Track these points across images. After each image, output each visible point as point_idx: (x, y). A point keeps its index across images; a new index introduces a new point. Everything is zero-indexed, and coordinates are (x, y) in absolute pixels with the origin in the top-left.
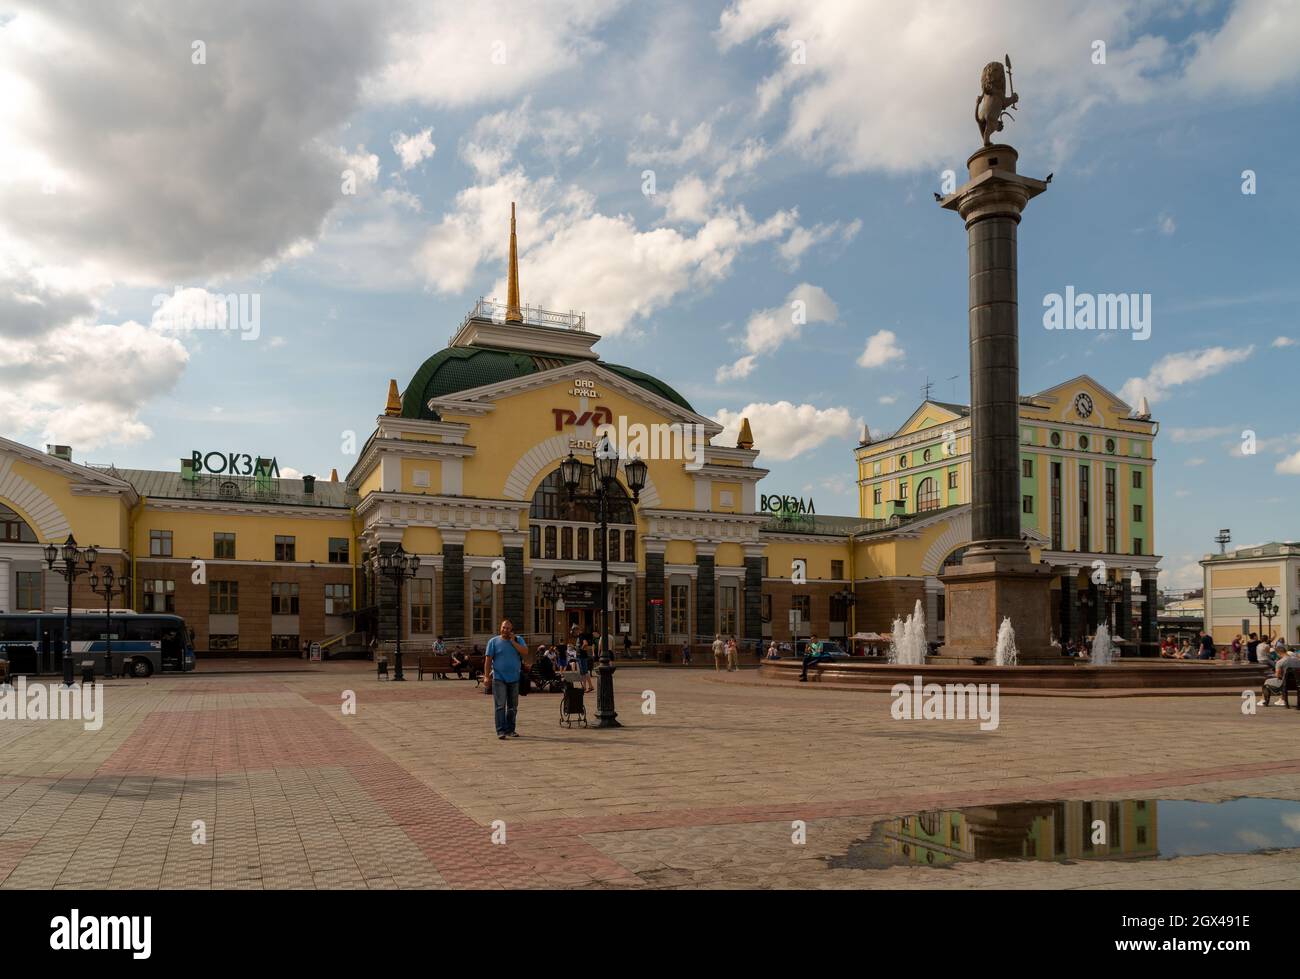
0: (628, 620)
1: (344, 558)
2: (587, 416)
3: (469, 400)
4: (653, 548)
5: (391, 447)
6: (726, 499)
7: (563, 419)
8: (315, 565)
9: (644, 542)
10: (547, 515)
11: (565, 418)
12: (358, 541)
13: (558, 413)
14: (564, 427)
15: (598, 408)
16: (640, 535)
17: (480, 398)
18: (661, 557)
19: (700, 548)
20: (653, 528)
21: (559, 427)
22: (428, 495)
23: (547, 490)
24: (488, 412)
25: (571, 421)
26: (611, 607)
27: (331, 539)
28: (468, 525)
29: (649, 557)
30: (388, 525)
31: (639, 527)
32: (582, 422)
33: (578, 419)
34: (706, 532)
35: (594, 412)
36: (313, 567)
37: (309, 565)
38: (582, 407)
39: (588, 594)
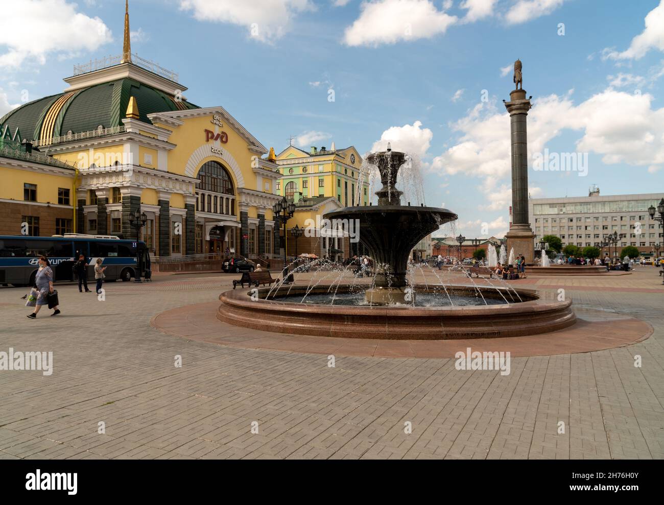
0: (232, 247)
1: (67, 202)
2: (218, 135)
3: (172, 117)
4: (244, 209)
5: (137, 138)
6: (267, 186)
7: (210, 136)
8: (51, 205)
9: (241, 206)
10: (201, 188)
11: (210, 135)
12: (77, 191)
13: (207, 132)
14: (210, 140)
15: (223, 133)
16: (238, 202)
17: (177, 117)
18: (246, 214)
19: (261, 211)
20: (243, 199)
21: (208, 140)
22: (157, 170)
23: (201, 173)
24: (179, 125)
25: (212, 138)
26: (227, 239)
27: (59, 189)
28: (171, 189)
29: (241, 213)
30: (136, 186)
31: (237, 198)
32: (216, 139)
33: (215, 137)
34: (262, 203)
35: (221, 134)
36: (49, 206)
37: (47, 205)
38: (217, 131)
39: (218, 232)
